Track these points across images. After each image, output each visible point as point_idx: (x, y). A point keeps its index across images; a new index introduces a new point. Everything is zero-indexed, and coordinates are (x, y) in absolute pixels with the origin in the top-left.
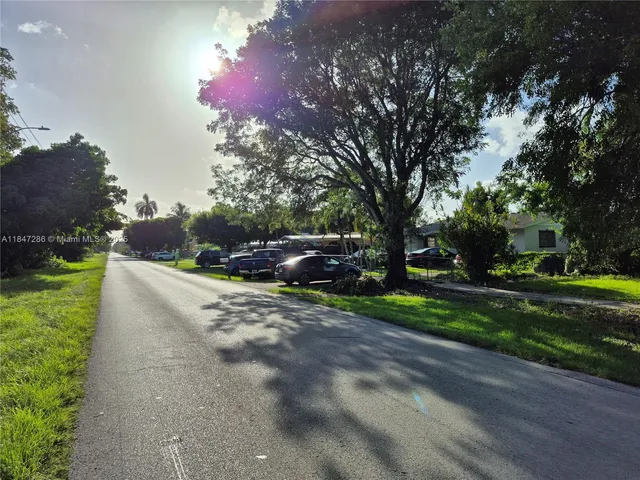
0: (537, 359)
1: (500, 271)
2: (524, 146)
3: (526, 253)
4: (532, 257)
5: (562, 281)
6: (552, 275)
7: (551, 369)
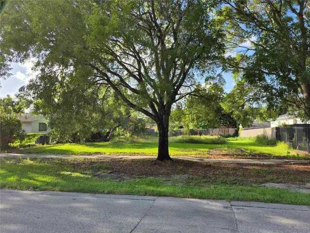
0: (28, 188)
1: (17, 144)
2: (31, 81)
3: (31, 134)
4: (34, 136)
5: (48, 147)
6: (43, 144)
7: (34, 192)
